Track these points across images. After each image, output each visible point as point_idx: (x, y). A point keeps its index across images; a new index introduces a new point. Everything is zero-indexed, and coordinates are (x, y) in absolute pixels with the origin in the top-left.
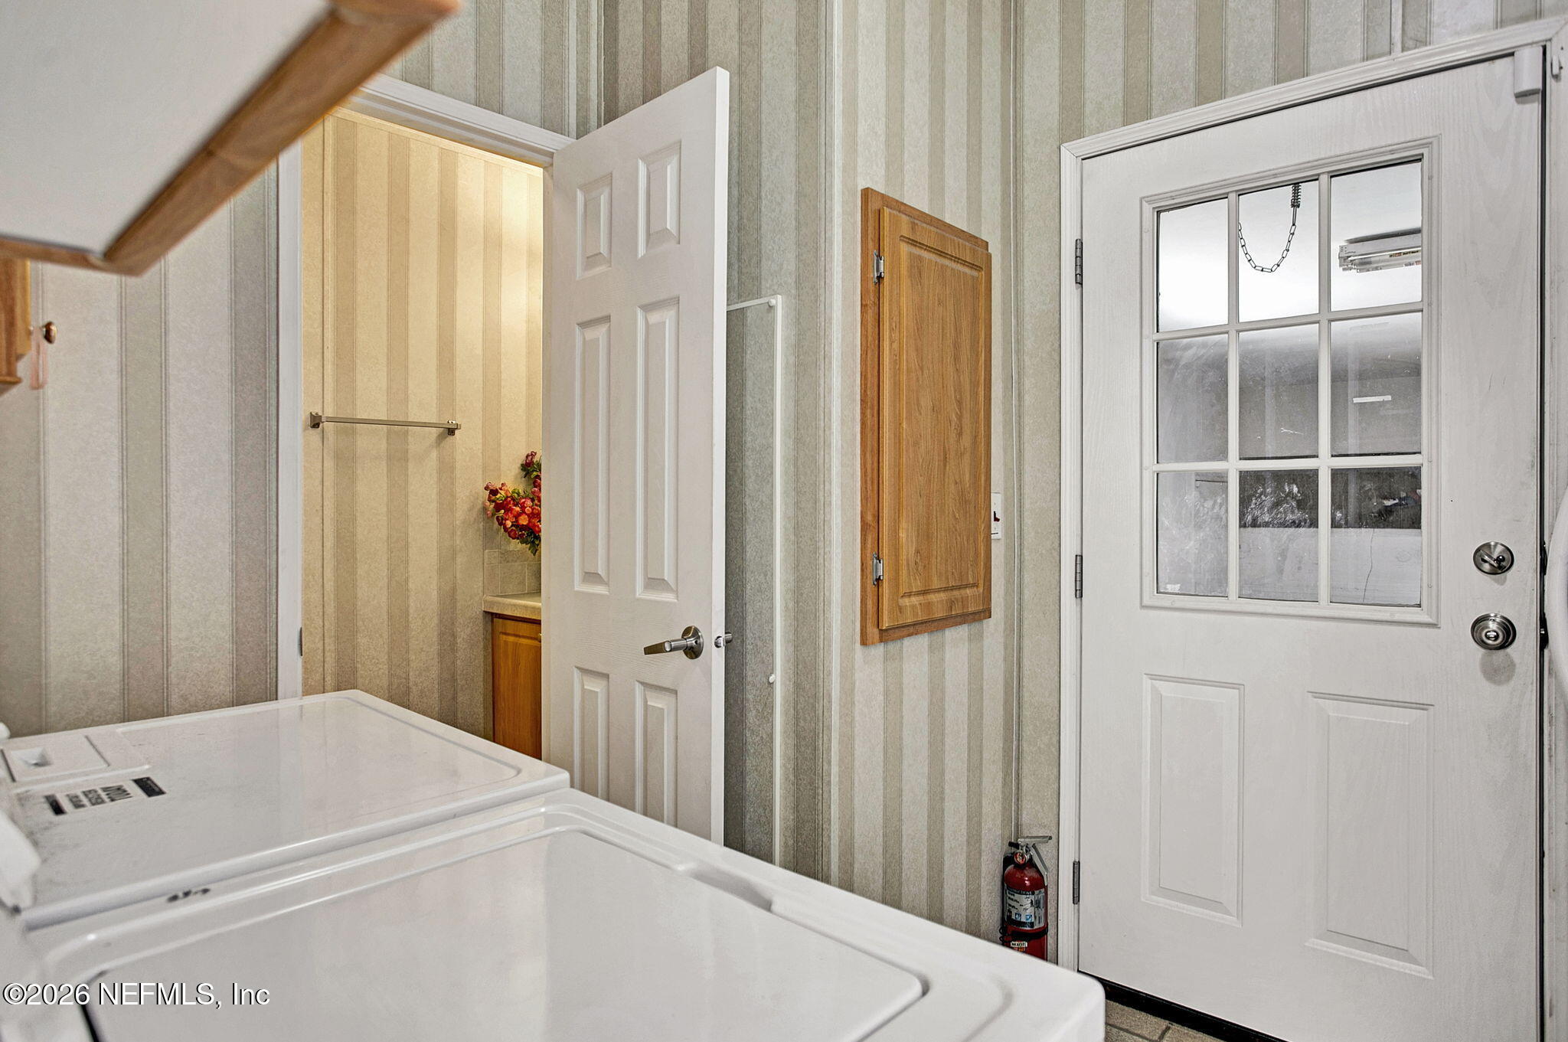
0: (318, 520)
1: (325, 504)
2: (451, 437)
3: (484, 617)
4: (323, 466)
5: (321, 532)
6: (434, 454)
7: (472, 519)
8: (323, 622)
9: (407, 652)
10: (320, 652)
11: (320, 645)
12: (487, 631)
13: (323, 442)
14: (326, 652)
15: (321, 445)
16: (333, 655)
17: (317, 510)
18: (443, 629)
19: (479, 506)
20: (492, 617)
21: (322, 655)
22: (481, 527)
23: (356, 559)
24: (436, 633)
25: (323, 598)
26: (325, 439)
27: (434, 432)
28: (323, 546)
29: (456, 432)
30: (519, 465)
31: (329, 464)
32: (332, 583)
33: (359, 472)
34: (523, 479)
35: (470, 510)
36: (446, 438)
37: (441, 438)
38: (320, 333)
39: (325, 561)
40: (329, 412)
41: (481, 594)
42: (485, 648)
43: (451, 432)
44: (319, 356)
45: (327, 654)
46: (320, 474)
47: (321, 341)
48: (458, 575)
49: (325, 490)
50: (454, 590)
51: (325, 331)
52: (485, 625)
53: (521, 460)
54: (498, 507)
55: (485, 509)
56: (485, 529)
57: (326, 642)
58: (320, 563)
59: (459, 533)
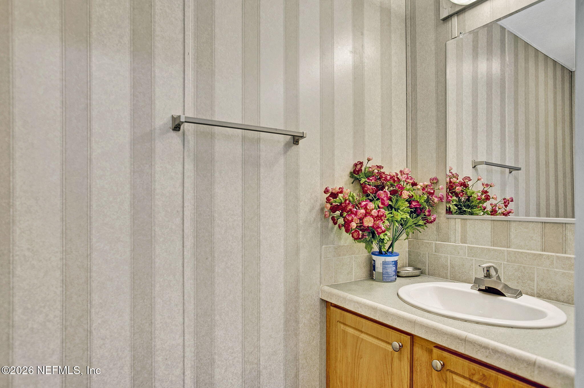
0: (178, 220)
1: (186, 205)
2: (295, 147)
3: (321, 304)
4: (184, 168)
5: (181, 233)
6: (282, 161)
7: (312, 219)
8: (184, 319)
9: (259, 340)
10: (180, 347)
11: (180, 341)
12: (323, 315)
13: (184, 145)
14: (186, 348)
15: (182, 149)
16: (193, 349)
17: (178, 211)
18: (288, 317)
19: (318, 207)
20: (327, 304)
21: (182, 351)
22: (319, 226)
23: (214, 257)
24: (282, 321)
25: (183, 297)
26: (186, 143)
27: (283, 139)
28: (183, 247)
29: (301, 141)
30: (348, 173)
31: (189, 166)
32: (192, 281)
33: (217, 174)
34: (351, 185)
35: (311, 211)
36: (291, 147)
37: (287, 146)
38: (181, 40)
39: (186, 261)
40: (190, 114)
41: (318, 283)
42: (321, 329)
43: (296, 140)
44: (181, 61)
45: (187, 350)
46: (180, 176)
47: (182, 47)
48: (301, 270)
49: (185, 191)
50: (297, 281)
51: (186, 37)
52: (321, 310)
53: (350, 169)
54: (333, 209)
55: (322, 209)
56: (322, 227)
57: (186, 338)
58: (181, 263)
59: (301, 231)
